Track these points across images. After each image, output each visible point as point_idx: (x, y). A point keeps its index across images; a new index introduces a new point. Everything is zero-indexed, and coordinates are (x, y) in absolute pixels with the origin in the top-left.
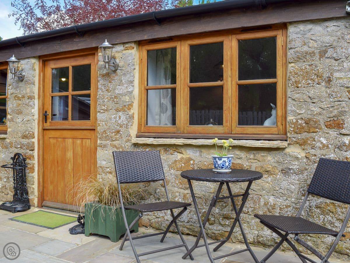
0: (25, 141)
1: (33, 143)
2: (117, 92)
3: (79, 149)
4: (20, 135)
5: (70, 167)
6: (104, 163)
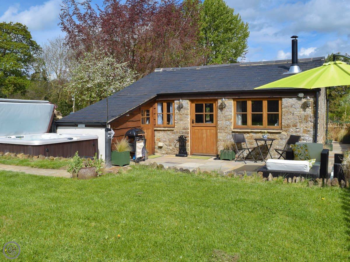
0: (184, 131)
1: (188, 131)
2: (226, 114)
3: (209, 134)
4: (182, 128)
5: (205, 140)
6: (221, 138)
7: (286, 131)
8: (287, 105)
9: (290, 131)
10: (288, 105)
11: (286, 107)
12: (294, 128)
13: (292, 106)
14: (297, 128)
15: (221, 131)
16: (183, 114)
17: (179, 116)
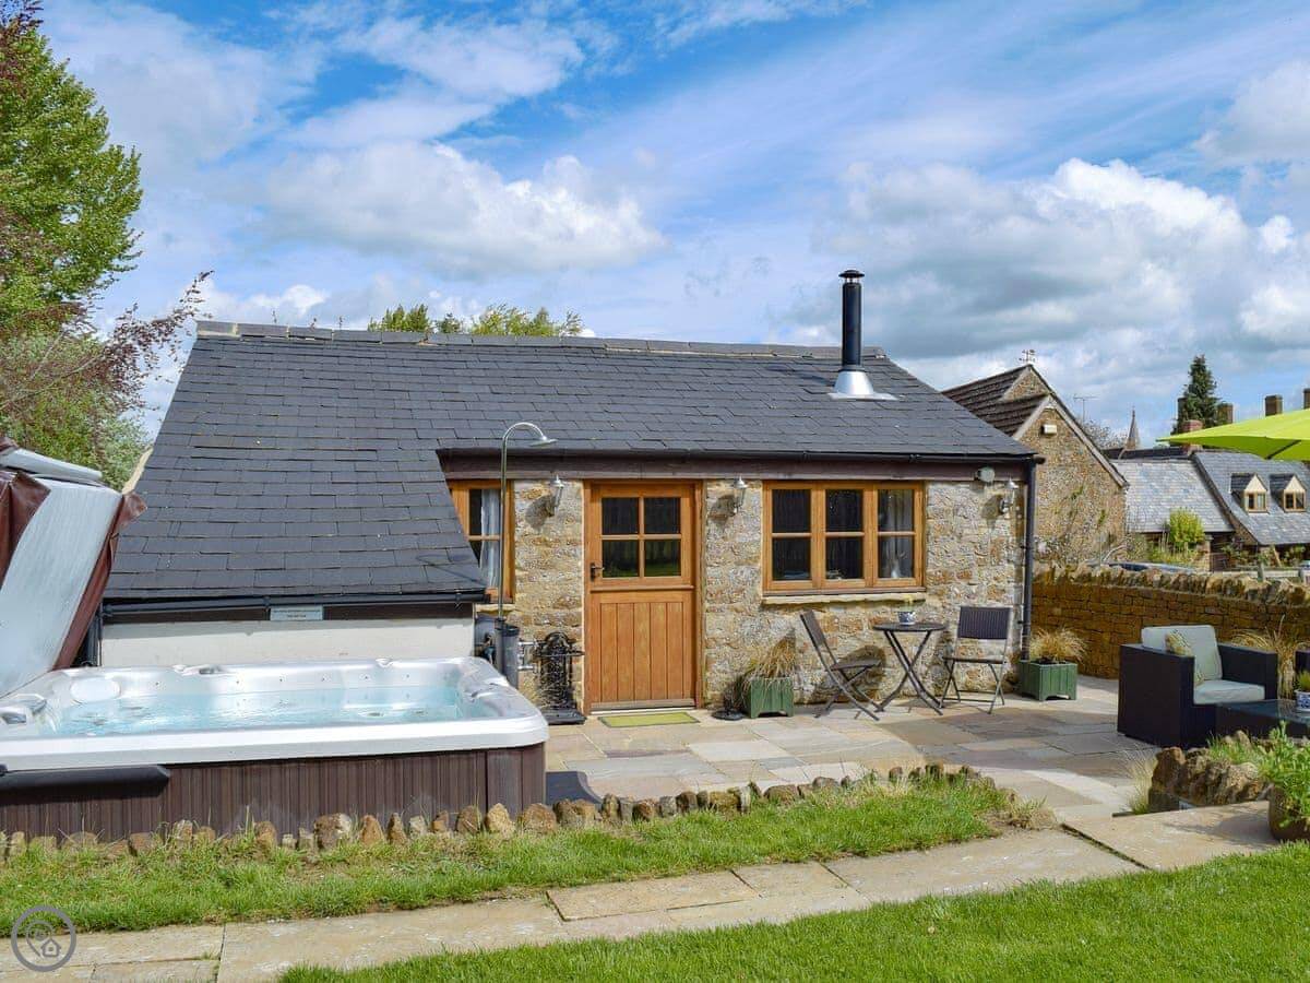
3: (661, 618)
4: (550, 603)
7: (939, 595)
8: (942, 506)
9: (954, 594)
10: (946, 508)
11: (939, 514)
12: (963, 583)
13: (955, 512)
14: (971, 582)
15: (718, 606)
16: (557, 541)
17: (536, 551)
